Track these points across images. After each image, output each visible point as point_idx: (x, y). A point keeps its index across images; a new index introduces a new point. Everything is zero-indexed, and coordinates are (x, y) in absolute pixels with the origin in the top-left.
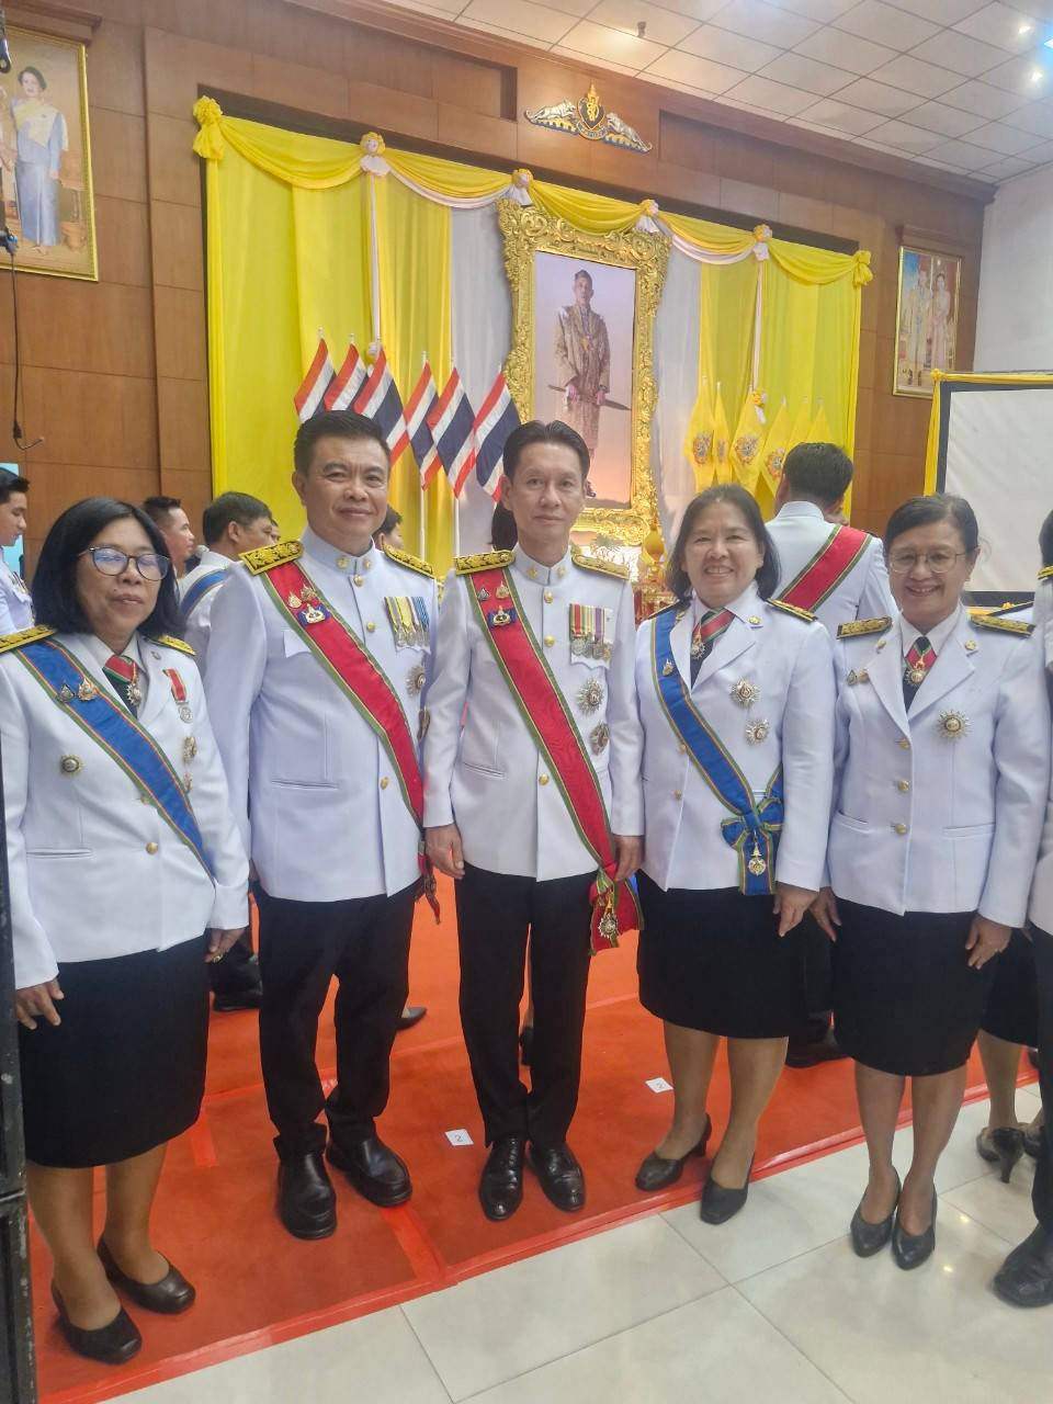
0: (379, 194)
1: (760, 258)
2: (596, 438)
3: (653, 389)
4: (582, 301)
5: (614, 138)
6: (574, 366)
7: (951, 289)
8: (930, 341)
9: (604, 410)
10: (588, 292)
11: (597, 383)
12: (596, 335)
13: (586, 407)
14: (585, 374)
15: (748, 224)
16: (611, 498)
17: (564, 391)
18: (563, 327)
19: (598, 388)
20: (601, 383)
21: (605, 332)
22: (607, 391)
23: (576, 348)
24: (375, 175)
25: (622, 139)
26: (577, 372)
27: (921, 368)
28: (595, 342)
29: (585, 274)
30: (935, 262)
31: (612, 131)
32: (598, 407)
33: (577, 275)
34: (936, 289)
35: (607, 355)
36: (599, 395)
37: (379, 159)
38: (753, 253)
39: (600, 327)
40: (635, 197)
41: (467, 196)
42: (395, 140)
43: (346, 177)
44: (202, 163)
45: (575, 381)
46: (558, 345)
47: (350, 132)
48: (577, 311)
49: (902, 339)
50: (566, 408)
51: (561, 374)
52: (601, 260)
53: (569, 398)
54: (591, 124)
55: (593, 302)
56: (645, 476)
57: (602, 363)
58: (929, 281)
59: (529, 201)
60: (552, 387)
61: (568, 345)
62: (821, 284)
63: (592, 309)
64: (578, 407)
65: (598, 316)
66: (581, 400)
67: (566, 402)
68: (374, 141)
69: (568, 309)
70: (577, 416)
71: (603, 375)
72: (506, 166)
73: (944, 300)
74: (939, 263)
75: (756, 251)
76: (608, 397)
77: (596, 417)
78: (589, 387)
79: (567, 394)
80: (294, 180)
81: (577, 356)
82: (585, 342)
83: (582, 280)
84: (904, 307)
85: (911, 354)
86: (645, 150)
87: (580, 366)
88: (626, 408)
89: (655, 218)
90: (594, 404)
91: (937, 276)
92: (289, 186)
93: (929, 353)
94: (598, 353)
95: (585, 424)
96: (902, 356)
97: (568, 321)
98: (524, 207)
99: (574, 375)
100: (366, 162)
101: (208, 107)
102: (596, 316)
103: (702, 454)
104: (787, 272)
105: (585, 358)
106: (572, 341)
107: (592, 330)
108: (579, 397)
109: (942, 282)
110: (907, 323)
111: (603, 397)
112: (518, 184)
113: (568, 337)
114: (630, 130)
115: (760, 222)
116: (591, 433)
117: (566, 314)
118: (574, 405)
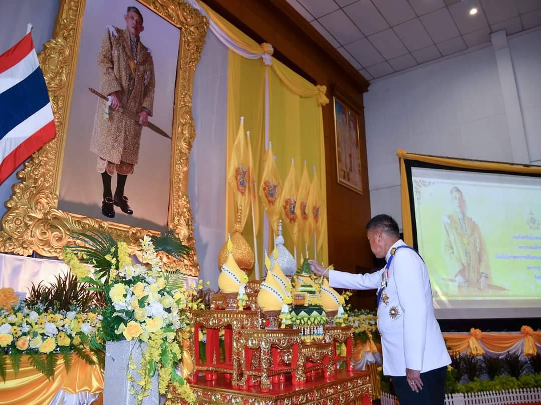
2: (137, 155)
3: (191, 127)
4: (132, 30)
7: (356, 129)
9: (145, 130)
10: (139, 26)
12: (143, 63)
16: (148, 217)
17: (107, 100)
18: (111, 43)
19: (141, 108)
20: (145, 105)
21: (151, 63)
22: (150, 114)
23: (123, 63)
26: (122, 87)
27: (348, 170)
29: (137, 12)
32: (140, 126)
33: (129, 9)
34: (350, 127)
36: (142, 115)
39: (147, 58)
46: (105, 57)
48: (126, 35)
50: (107, 116)
51: (105, 83)
52: (152, 8)
53: (110, 108)
57: (148, 88)
58: (347, 121)
61: (115, 59)
62: (301, 97)
63: (142, 40)
64: (120, 120)
65: (146, 49)
66: (123, 113)
67: (107, 111)
69: (118, 31)
70: (118, 129)
71: (147, 99)
73: (353, 134)
74: (350, 113)
75: (263, 57)
76: (150, 119)
77: (137, 135)
78: (132, 105)
79: (109, 103)
82: (132, 65)
83: (134, 15)
84: (338, 130)
85: (343, 160)
87: (125, 83)
88: (166, 135)
90: (137, 122)
91: (350, 120)
93: (351, 163)
94: (143, 78)
95: (126, 138)
96: (340, 160)
97: (117, 40)
99: (118, 89)
102: (144, 48)
104: (281, 80)
105: (130, 78)
106: (119, 58)
107: (140, 58)
108: (121, 110)
109: (352, 124)
111: (147, 118)
115: (265, 41)
116: (131, 148)
117: (116, 34)
118: (116, 115)
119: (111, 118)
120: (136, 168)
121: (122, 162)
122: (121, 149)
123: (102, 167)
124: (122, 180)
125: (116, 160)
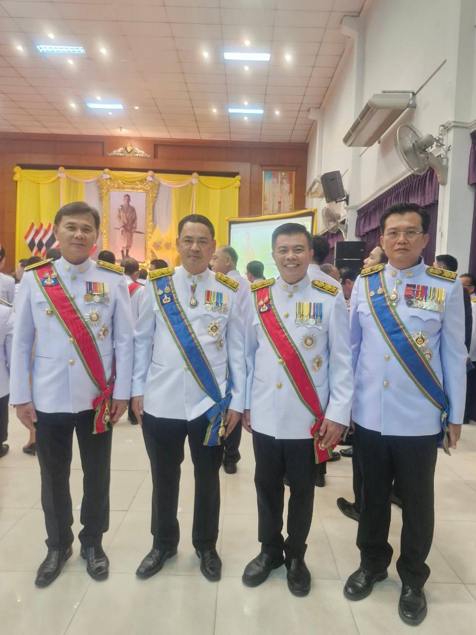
0: (63, 182)
1: (194, 183)
2: (132, 242)
3: (153, 227)
4: (127, 203)
5: (137, 155)
6: (124, 222)
7: (290, 182)
8: (280, 203)
10: (129, 200)
11: (132, 226)
12: (131, 213)
13: (129, 234)
14: (128, 224)
15: (189, 173)
18: (119, 211)
19: (132, 228)
20: (134, 226)
22: (136, 228)
23: (124, 216)
24: (62, 178)
25: (140, 155)
26: (125, 224)
28: (131, 214)
29: (128, 196)
30: (281, 174)
31: (136, 153)
32: (133, 233)
33: (125, 196)
34: (282, 183)
35: (136, 218)
36: (133, 230)
37: (62, 173)
38: (192, 182)
39: (133, 210)
40: (146, 171)
41: (88, 179)
42: (67, 167)
43: (54, 179)
44: (17, 182)
45: (123, 226)
46: (118, 216)
47: (55, 168)
48: (125, 206)
49: (265, 203)
51: (118, 224)
52: (133, 191)
53: (122, 231)
54: (129, 153)
55: (131, 204)
56: (150, 253)
57: (134, 220)
58: (278, 181)
59: (109, 177)
60: (116, 229)
61: (121, 216)
62: (221, 189)
68: (62, 169)
69: (122, 206)
70: (125, 237)
71: (134, 224)
72: (102, 169)
73: (287, 187)
75: (192, 181)
76: (136, 230)
77: (132, 236)
78: (129, 228)
79: (121, 230)
80: (39, 182)
81: (125, 219)
82: (127, 215)
83: (127, 198)
84: (266, 191)
85: (270, 207)
86: (149, 157)
87: (126, 222)
88: (143, 233)
89: (152, 177)
90: (131, 233)
91: (282, 179)
92: (39, 184)
93: (280, 207)
94: (132, 217)
95: (128, 239)
96: (265, 209)
97: (122, 209)
98: (106, 179)
99: (123, 224)
100: (59, 175)
101: (17, 169)
102: (132, 207)
103: (158, 247)
104: (207, 187)
105: (127, 220)
107: (130, 211)
108: (125, 231)
109: (285, 181)
110: (268, 197)
112: (105, 173)
113: (121, 214)
114: (143, 152)
115: (194, 172)
116: (130, 241)
117: (121, 207)
118: (124, 233)
119: (122, 234)
120: (132, 246)
121: (127, 246)
122: (126, 242)
123: (121, 249)
124: (127, 251)
125: (125, 245)
